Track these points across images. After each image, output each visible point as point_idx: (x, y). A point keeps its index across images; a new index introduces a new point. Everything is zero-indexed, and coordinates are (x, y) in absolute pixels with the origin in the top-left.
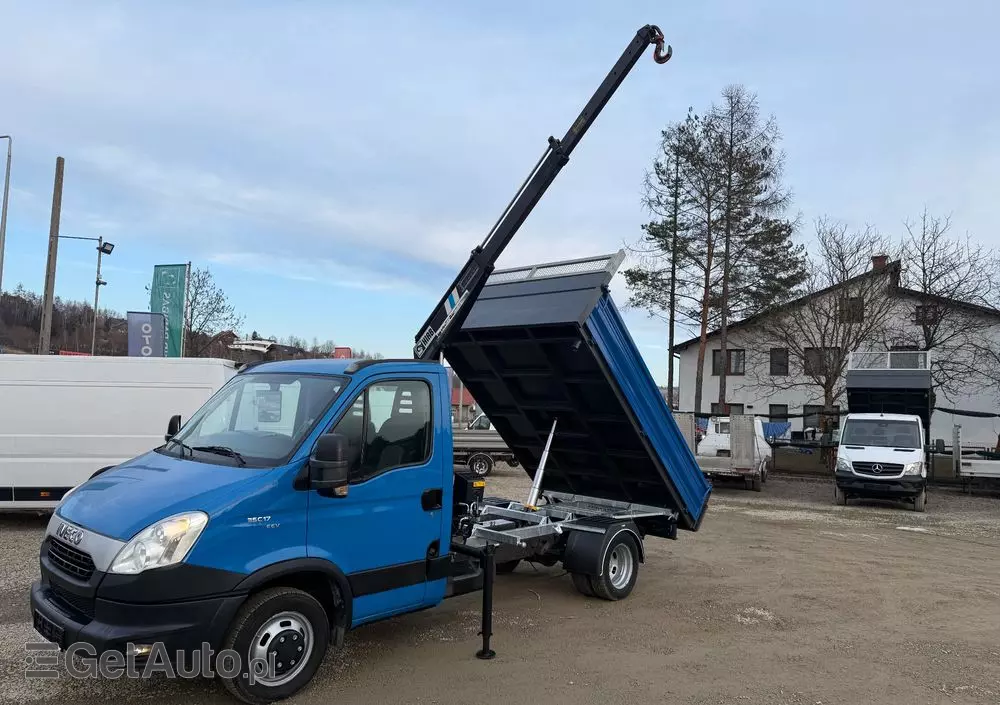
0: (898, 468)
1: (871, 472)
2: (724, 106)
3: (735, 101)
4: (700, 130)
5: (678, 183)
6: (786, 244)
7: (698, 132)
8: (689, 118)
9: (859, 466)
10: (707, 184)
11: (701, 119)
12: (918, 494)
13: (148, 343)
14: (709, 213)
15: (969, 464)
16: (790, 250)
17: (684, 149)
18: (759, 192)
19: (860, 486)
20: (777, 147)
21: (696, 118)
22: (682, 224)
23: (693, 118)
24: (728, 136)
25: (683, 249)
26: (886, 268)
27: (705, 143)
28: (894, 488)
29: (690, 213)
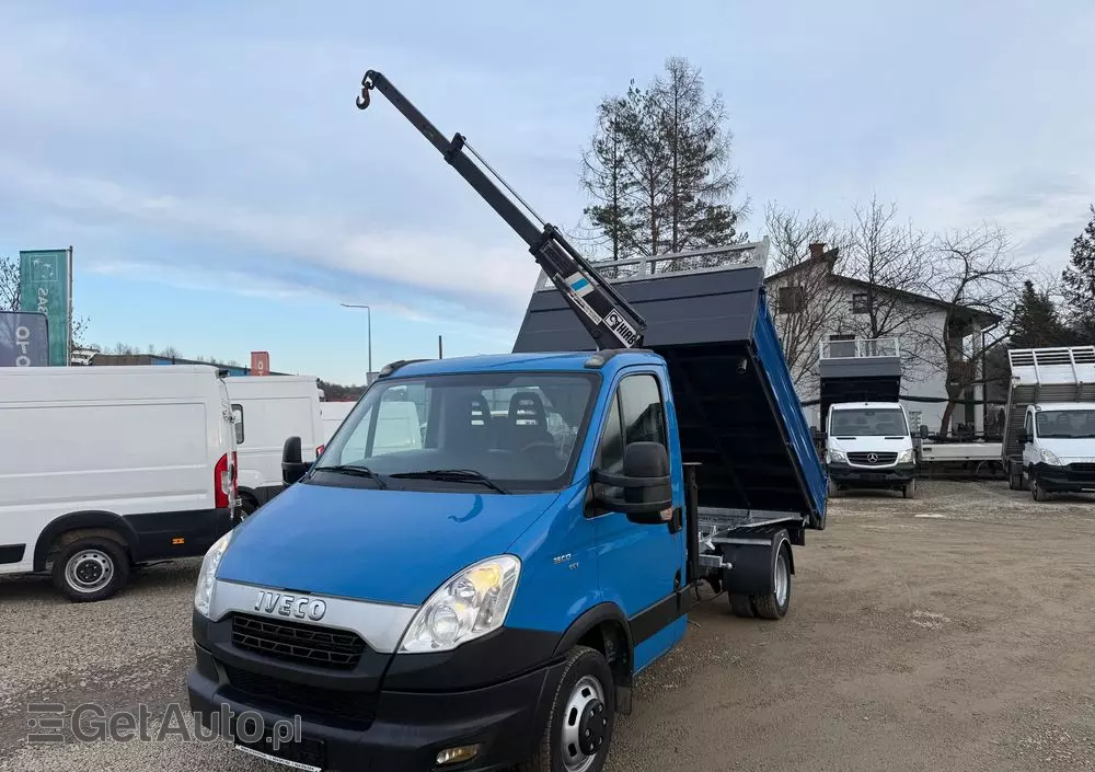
0: (892, 456)
1: (866, 462)
2: (668, 81)
3: (679, 75)
4: (641, 105)
5: (619, 163)
6: (728, 231)
7: (639, 109)
8: (630, 92)
9: (853, 456)
10: (650, 164)
11: (643, 93)
12: (909, 481)
13: (24, 352)
14: (652, 197)
15: (930, 449)
16: (733, 238)
17: (626, 127)
18: (702, 175)
19: (857, 476)
20: (723, 128)
21: (638, 91)
22: (626, 209)
23: (634, 91)
24: (672, 113)
25: (629, 237)
26: (823, 257)
27: (647, 121)
28: (888, 477)
29: (635, 197)
